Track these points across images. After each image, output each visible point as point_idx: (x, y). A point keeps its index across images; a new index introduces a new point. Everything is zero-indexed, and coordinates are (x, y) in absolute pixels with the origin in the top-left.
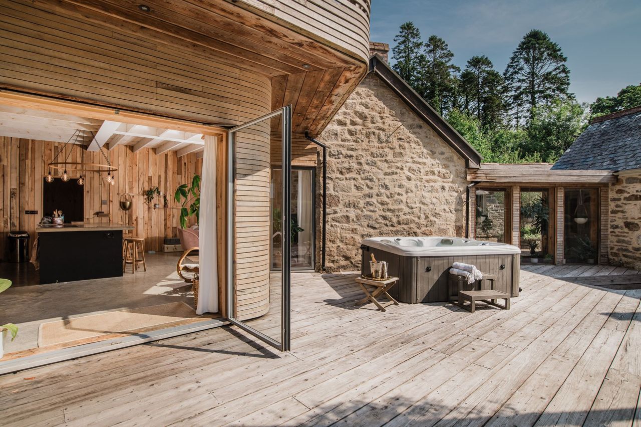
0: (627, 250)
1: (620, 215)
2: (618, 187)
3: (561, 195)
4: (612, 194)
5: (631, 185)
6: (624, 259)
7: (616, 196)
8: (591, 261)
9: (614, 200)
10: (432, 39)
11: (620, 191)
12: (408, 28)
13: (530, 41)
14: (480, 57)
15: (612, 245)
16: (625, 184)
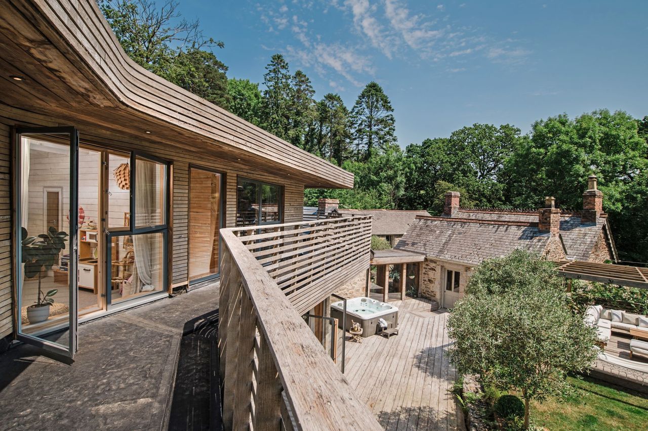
0: (429, 292)
1: (426, 275)
2: (427, 263)
3: (405, 267)
4: (424, 266)
5: (431, 263)
6: (428, 295)
7: (426, 267)
8: (415, 296)
9: (425, 268)
10: (299, 74)
11: (427, 265)
12: (278, 59)
13: (370, 91)
14: (334, 95)
15: (423, 288)
16: (429, 262)
